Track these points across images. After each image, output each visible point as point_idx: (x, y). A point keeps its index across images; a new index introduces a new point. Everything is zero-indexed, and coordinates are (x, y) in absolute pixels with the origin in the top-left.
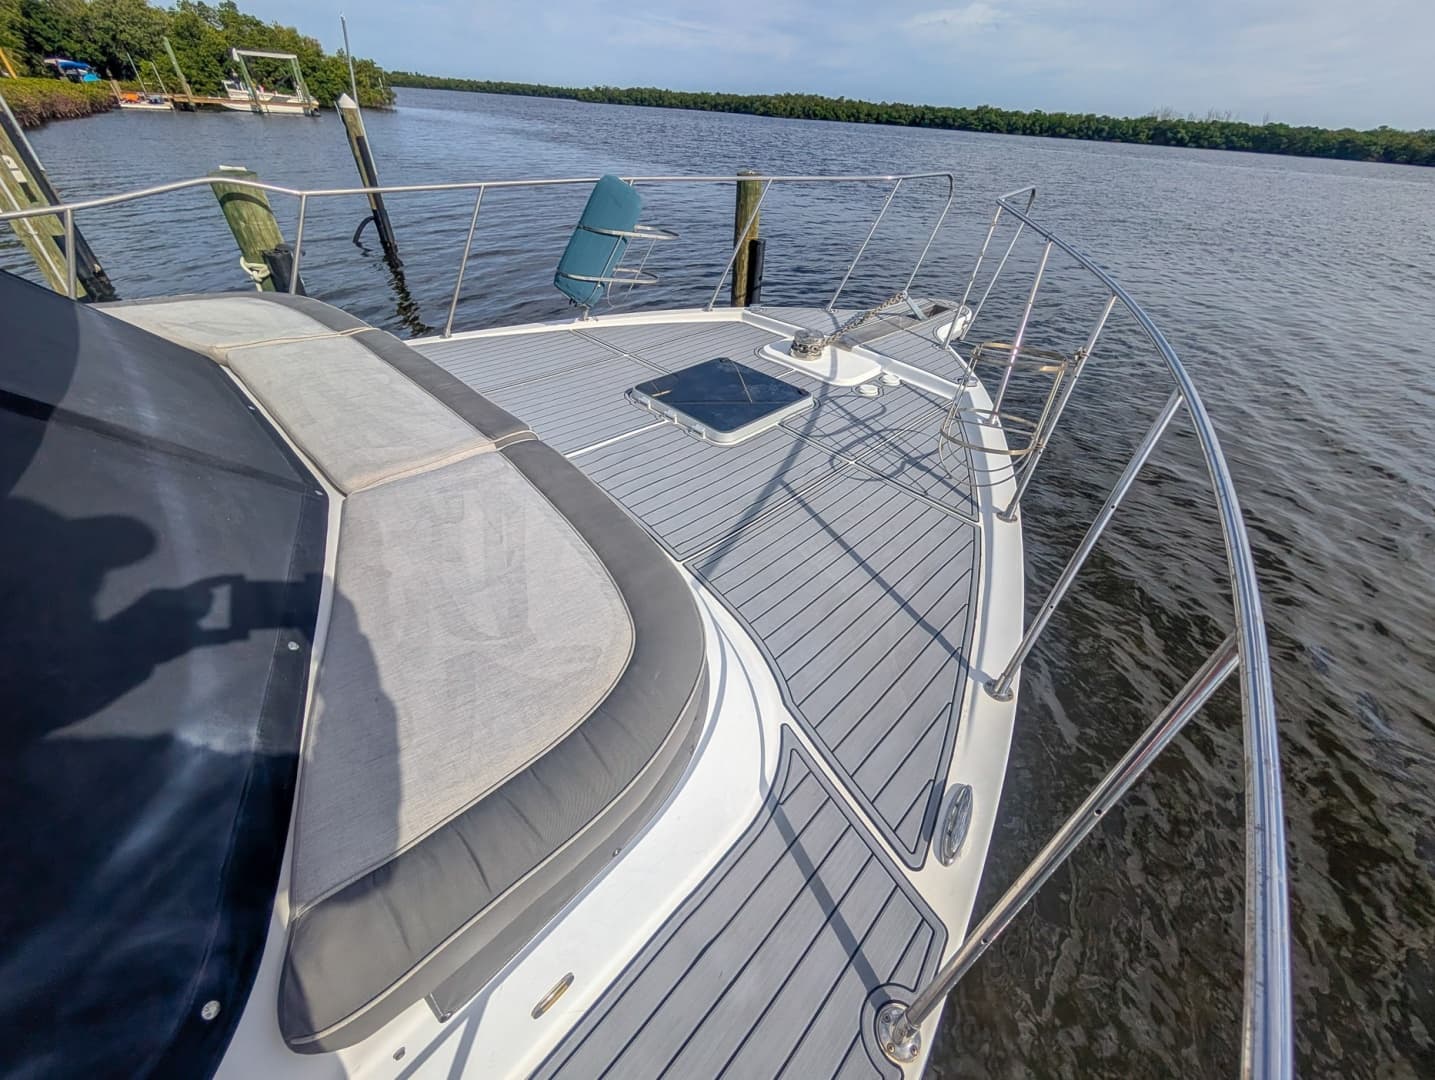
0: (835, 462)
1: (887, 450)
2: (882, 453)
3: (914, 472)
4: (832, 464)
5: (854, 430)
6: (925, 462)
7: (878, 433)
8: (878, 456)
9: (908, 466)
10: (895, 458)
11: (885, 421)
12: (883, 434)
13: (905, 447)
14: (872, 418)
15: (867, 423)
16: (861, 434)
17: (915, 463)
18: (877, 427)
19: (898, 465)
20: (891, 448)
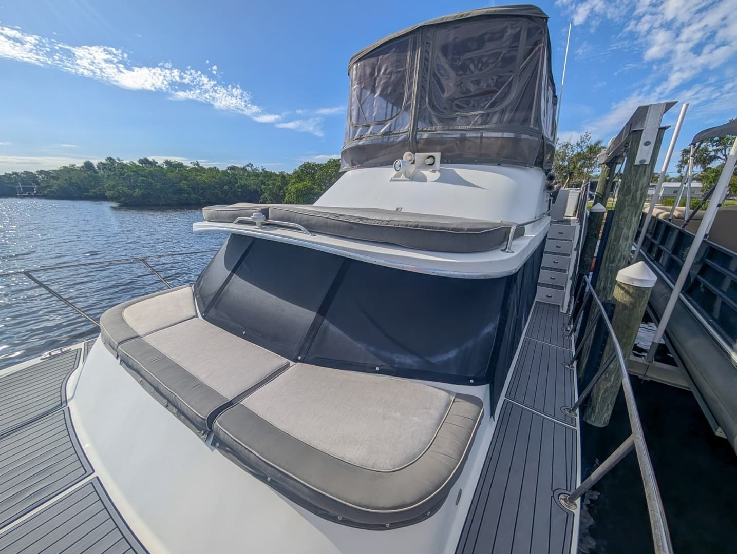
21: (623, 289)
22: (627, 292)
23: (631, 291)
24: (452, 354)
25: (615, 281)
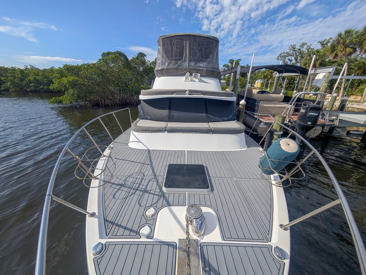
0: (142, 174)
1: (131, 185)
2: (132, 183)
3: (121, 182)
4: (143, 173)
5: (144, 187)
6: (118, 187)
7: (137, 190)
8: (133, 182)
9: (124, 183)
10: (128, 184)
11: (136, 197)
12: (135, 191)
13: (126, 189)
14: (141, 196)
15: (142, 193)
16: (141, 187)
17: (121, 185)
18: (138, 192)
19: (126, 182)
20: (130, 187)
21: (241, 105)
22: (242, 106)
23: (243, 105)
24: (231, 116)
25: (240, 104)
